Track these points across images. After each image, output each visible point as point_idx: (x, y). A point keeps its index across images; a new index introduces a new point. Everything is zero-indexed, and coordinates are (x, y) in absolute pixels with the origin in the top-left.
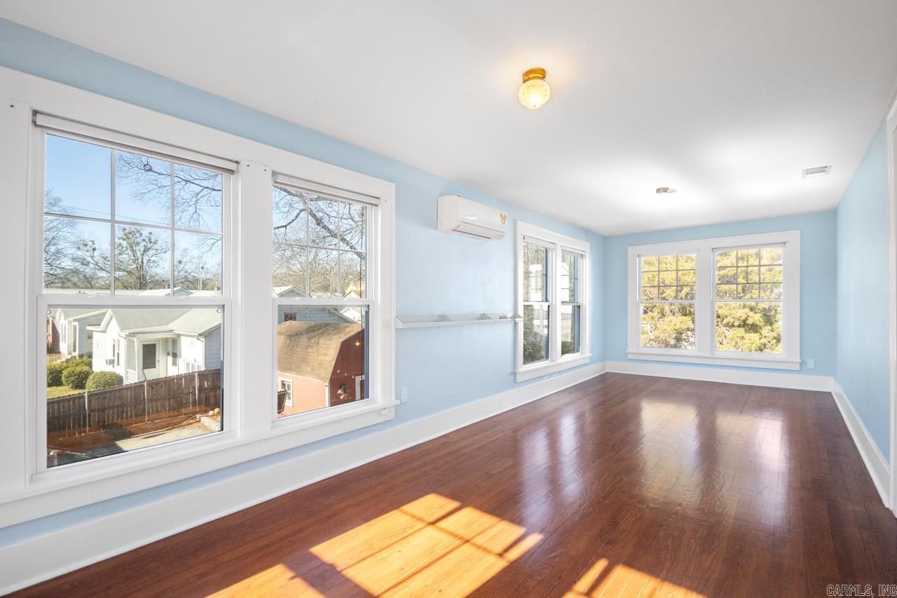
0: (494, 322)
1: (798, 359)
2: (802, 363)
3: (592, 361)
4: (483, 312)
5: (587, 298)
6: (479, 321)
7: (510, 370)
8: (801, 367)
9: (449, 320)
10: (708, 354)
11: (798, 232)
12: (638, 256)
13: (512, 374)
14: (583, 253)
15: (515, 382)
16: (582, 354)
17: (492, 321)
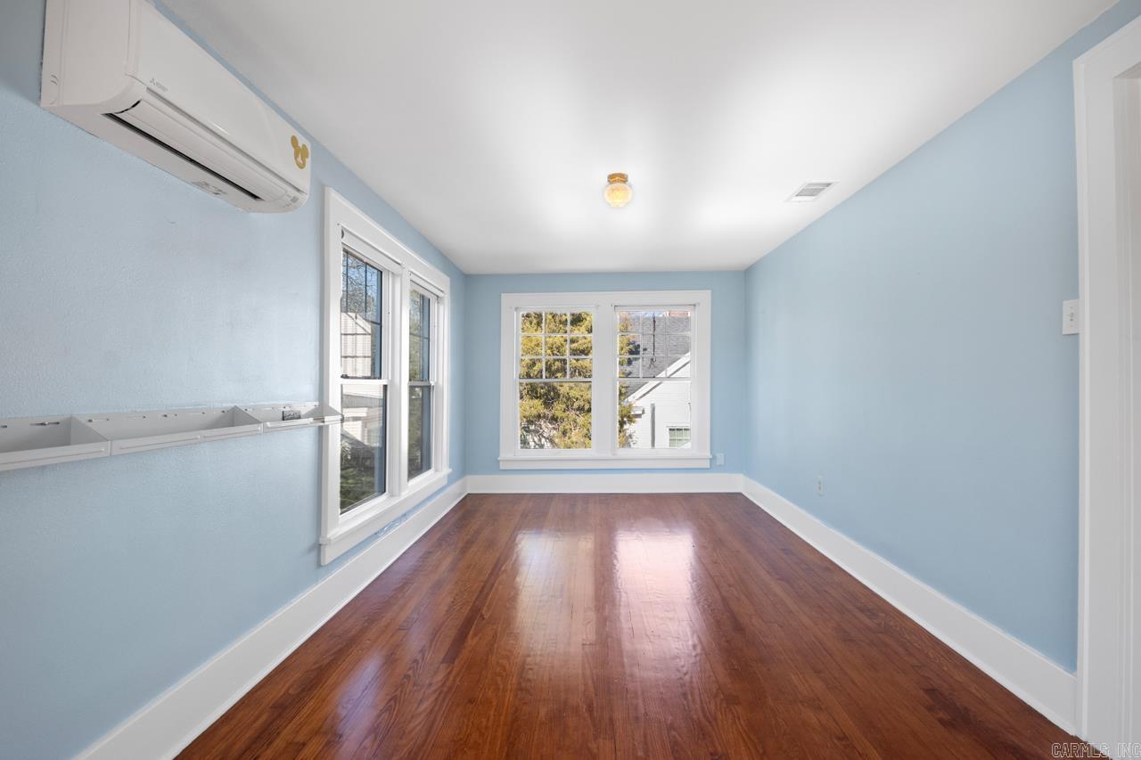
0: (268, 430)
1: (708, 455)
2: (713, 460)
3: (451, 479)
4: (233, 405)
5: (442, 373)
6: (215, 432)
7: (307, 540)
8: (711, 465)
9: (96, 438)
10: (610, 455)
11: (709, 292)
12: (516, 309)
13: (310, 550)
14: (440, 294)
15: (319, 565)
16: (436, 471)
17: (260, 428)
